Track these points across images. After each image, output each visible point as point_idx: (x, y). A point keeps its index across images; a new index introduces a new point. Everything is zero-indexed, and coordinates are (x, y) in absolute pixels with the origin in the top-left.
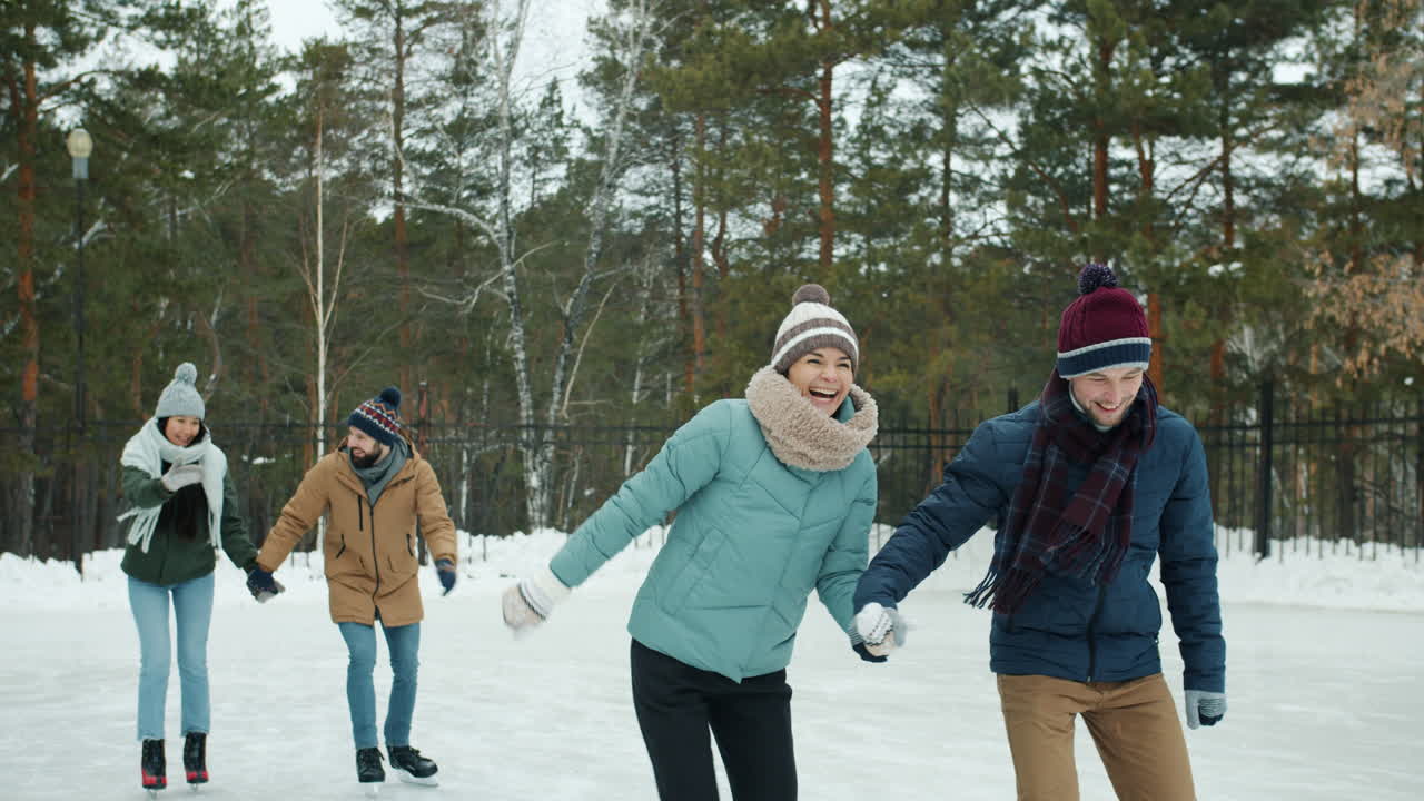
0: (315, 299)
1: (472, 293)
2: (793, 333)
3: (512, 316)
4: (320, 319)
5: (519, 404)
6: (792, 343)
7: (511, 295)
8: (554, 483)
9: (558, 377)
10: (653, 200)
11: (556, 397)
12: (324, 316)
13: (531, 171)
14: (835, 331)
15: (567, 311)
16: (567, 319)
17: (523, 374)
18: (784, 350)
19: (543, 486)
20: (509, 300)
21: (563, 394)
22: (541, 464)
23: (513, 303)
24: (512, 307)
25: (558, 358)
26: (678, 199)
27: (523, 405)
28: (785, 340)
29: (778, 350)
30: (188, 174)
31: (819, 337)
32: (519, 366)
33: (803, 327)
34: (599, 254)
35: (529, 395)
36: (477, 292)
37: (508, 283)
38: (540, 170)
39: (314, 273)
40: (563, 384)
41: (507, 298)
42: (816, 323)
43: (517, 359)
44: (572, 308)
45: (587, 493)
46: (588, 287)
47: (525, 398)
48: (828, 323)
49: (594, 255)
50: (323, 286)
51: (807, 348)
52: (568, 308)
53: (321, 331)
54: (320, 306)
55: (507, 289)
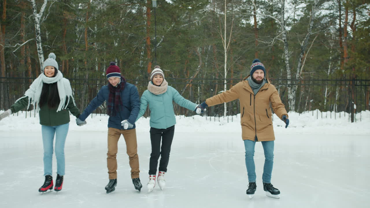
0: (224, 42)
1: (273, 40)
2: (154, 72)
3: (285, 47)
4: (225, 48)
5: (287, 73)
6: (154, 74)
7: (284, 40)
8: (297, 98)
9: (299, 65)
10: (332, 11)
11: (298, 71)
12: (226, 47)
13: (294, 6)
14: (160, 72)
15: (302, 45)
16: (302, 48)
17: (288, 65)
18: (153, 75)
19: (294, 98)
20: (284, 42)
21: (300, 70)
22: (293, 92)
23: (285, 43)
24: (285, 44)
25: (299, 59)
26: (340, 10)
27: (288, 74)
28: (153, 74)
29: (152, 75)
30: (190, 8)
31: (158, 73)
32: (287, 62)
33: (156, 71)
34: (312, 27)
35: (290, 71)
36: (274, 39)
37: (284, 37)
38: (297, 5)
39: (223, 34)
40: (300, 68)
41: (283, 41)
42: (158, 71)
43: (286, 60)
44: (304, 44)
45: (311, 101)
46: (309, 38)
47: (288, 71)
48: (160, 71)
49: (311, 27)
50: (226, 38)
51: (156, 75)
52: (302, 44)
53: (226, 51)
54: (225, 44)
55: (283, 39)
